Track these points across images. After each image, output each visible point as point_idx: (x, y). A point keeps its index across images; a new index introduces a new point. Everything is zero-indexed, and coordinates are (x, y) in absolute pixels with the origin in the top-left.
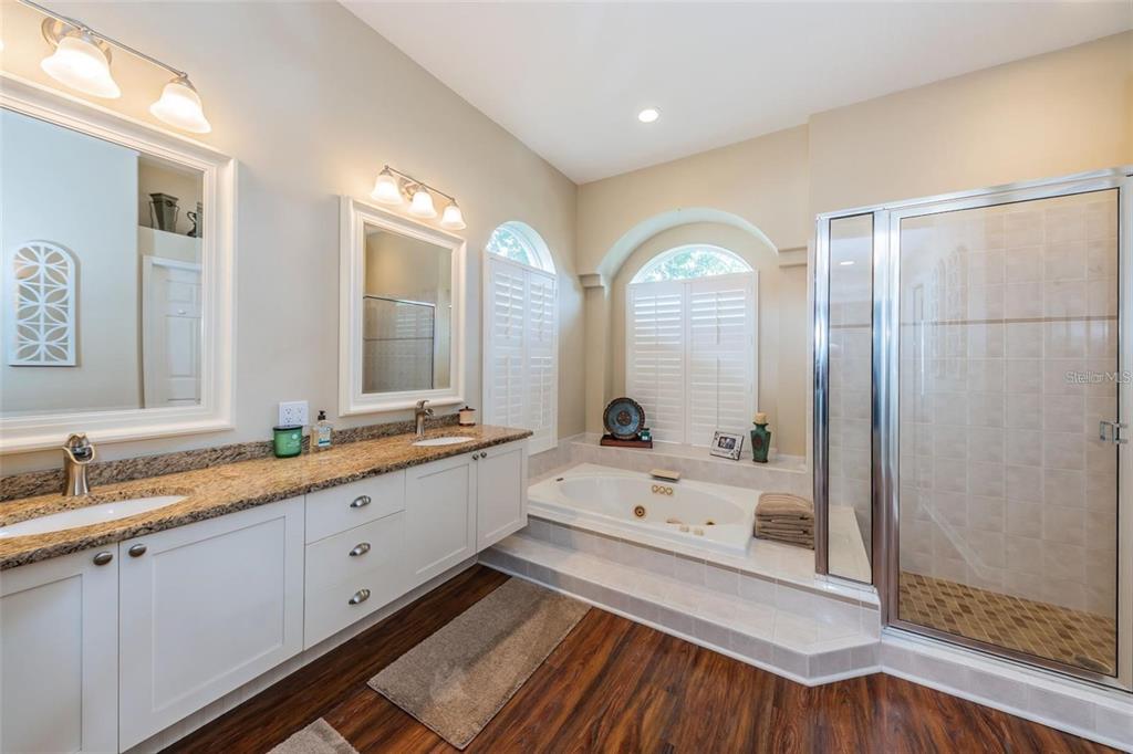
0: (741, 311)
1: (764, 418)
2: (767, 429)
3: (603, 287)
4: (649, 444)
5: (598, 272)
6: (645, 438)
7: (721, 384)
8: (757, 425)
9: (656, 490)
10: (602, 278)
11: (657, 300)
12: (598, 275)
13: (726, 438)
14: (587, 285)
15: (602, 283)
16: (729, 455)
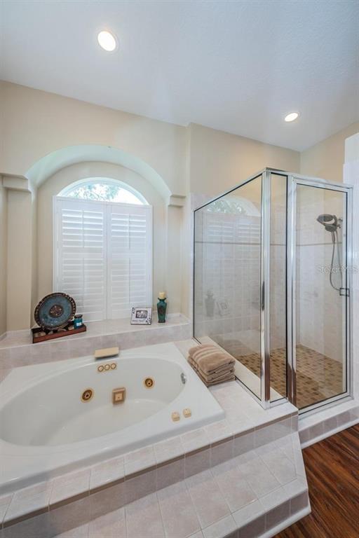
0: (142, 229)
1: (165, 295)
2: (165, 301)
3: (30, 193)
4: (83, 328)
5: (26, 176)
6: (78, 324)
7: (131, 275)
8: (160, 300)
9: (102, 369)
10: (29, 182)
11: (84, 214)
12: (26, 179)
13: (140, 311)
14: (8, 186)
15: (30, 188)
16: (145, 323)
